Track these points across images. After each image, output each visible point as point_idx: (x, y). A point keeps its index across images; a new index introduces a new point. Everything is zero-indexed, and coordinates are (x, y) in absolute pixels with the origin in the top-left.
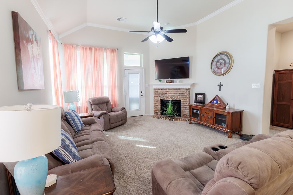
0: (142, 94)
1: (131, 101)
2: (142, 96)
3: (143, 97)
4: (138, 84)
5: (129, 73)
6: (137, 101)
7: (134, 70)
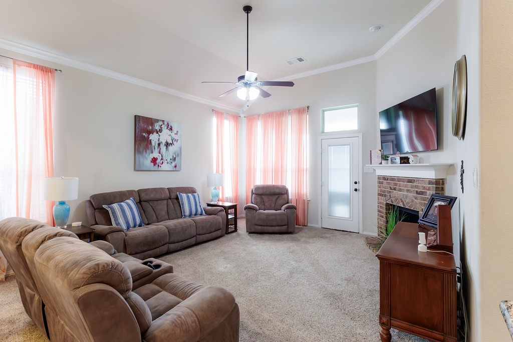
0: (356, 186)
1: (333, 198)
2: (356, 190)
3: (360, 193)
4: (347, 165)
5: (329, 146)
6: (347, 200)
7: (340, 138)
